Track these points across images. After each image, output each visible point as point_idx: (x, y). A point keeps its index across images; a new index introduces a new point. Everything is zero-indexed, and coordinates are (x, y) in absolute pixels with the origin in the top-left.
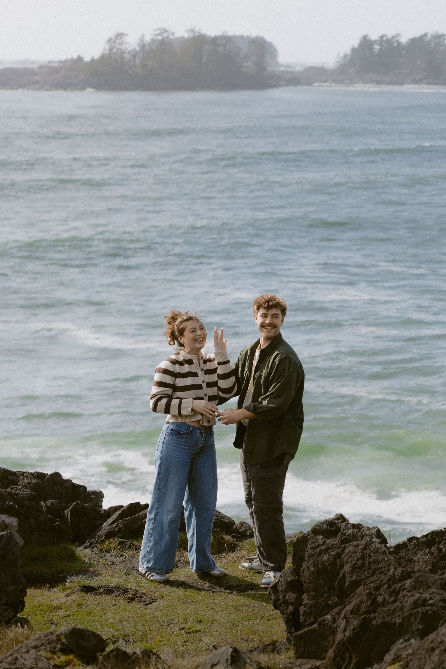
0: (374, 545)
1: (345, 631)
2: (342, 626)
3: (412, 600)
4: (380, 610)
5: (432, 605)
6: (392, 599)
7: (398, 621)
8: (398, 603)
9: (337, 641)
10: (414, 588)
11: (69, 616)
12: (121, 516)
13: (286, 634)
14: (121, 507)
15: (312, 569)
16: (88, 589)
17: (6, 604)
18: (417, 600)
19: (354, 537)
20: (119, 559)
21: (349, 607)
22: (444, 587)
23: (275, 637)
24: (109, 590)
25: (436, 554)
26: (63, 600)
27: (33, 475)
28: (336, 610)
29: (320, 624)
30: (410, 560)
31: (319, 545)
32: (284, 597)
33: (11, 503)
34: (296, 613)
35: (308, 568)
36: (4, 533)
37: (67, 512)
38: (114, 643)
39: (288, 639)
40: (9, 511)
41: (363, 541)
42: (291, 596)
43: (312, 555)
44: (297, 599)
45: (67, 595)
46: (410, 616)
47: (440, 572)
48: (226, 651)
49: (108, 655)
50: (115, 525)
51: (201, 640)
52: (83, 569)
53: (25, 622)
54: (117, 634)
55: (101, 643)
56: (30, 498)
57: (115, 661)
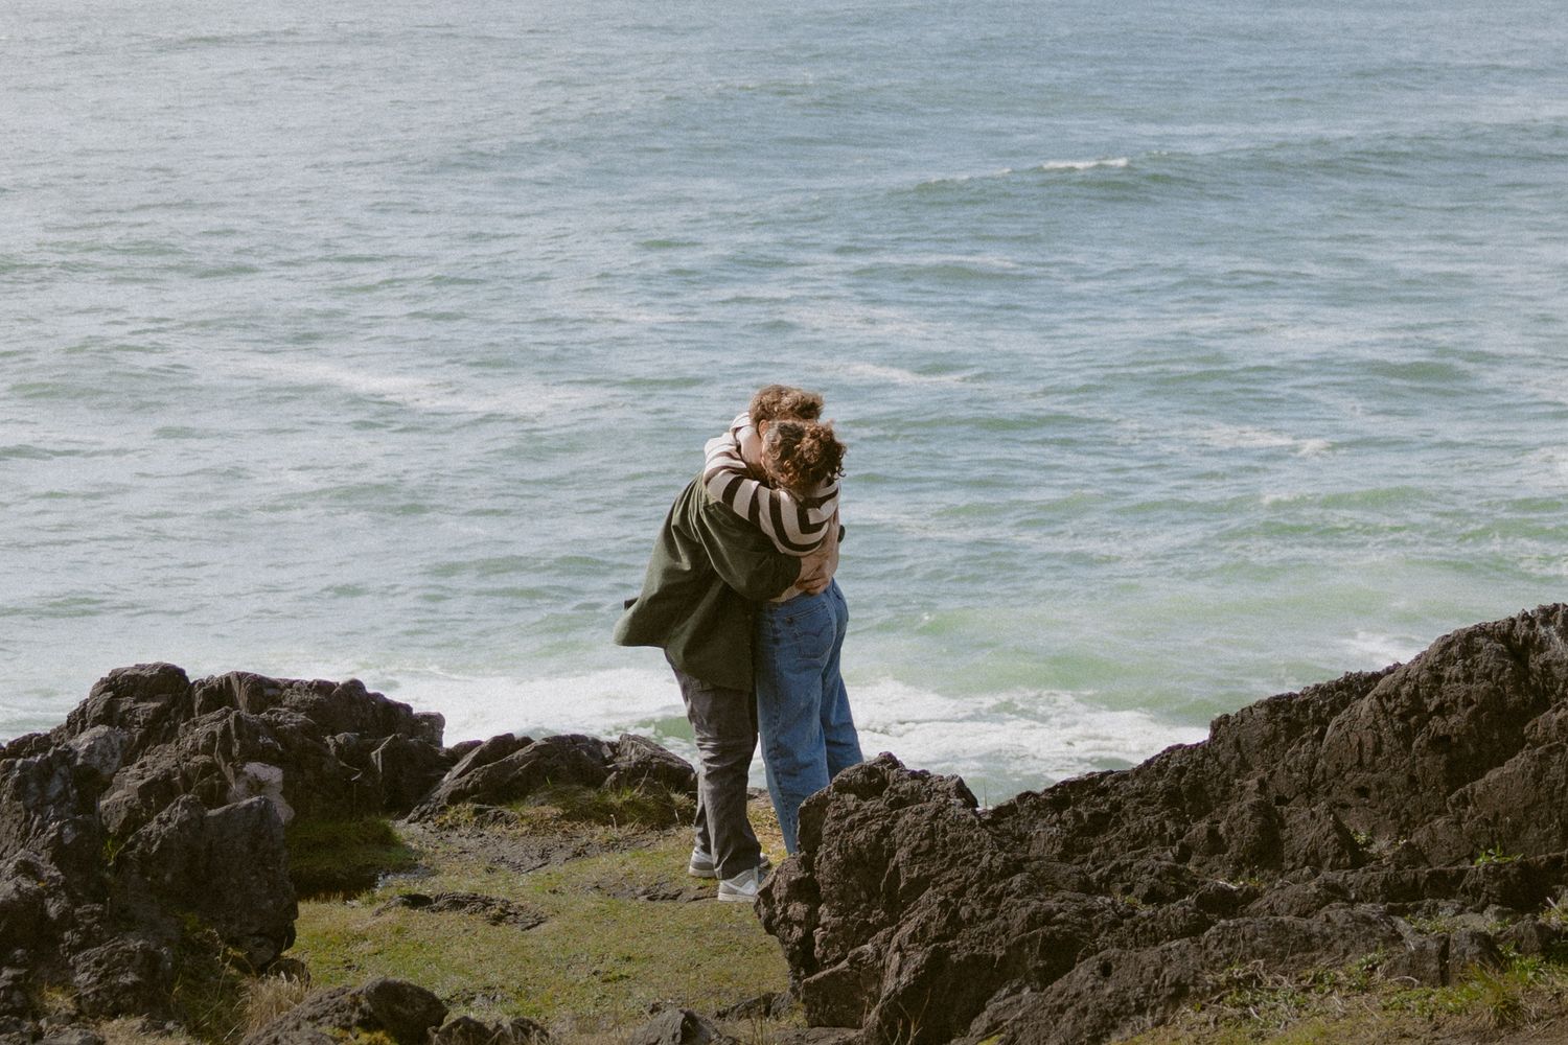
0: (951, 810)
1: (899, 974)
2: (894, 966)
3: (1024, 913)
4: (965, 933)
5: (1062, 922)
6: (987, 912)
7: (999, 953)
8: (998, 920)
9: (885, 994)
10: (1028, 890)
11: (380, 952)
12: (477, 762)
13: (790, 981)
14: (477, 743)
15: (837, 857)
16: (416, 901)
17: (259, 934)
18: (1034, 914)
19: (914, 797)
20: (473, 843)
21: (907, 929)
22: (1086, 887)
23: (768, 987)
24: (457, 903)
25: (1070, 824)
26: (371, 922)
27: (310, 685)
28: (881, 934)
29: (852, 961)
30: (1022, 838)
31: (849, 813)
32: (785, 910)
33: (270, 741)
34: (807, 941)
35: (828, 856)
36: (255, 799)
37: (376, 755)
38: (466, 1003)
39: (793, 990)
40: (265, 756)
41: (932, 804)
42: (798, 909)
43: (837, 832)
44: (808, 915)
45: (379, 913)
46: (1020, 944)
47: (1079, 857)
48: (672, 1018)
49: (449, 1032)
50: (466, 778)
51: (629, 995)
52: (407, 864)
53: (293, 967)
54: (470, 985)
55: (435, 1009)
56: (305, 730)
57: (461, 1040)
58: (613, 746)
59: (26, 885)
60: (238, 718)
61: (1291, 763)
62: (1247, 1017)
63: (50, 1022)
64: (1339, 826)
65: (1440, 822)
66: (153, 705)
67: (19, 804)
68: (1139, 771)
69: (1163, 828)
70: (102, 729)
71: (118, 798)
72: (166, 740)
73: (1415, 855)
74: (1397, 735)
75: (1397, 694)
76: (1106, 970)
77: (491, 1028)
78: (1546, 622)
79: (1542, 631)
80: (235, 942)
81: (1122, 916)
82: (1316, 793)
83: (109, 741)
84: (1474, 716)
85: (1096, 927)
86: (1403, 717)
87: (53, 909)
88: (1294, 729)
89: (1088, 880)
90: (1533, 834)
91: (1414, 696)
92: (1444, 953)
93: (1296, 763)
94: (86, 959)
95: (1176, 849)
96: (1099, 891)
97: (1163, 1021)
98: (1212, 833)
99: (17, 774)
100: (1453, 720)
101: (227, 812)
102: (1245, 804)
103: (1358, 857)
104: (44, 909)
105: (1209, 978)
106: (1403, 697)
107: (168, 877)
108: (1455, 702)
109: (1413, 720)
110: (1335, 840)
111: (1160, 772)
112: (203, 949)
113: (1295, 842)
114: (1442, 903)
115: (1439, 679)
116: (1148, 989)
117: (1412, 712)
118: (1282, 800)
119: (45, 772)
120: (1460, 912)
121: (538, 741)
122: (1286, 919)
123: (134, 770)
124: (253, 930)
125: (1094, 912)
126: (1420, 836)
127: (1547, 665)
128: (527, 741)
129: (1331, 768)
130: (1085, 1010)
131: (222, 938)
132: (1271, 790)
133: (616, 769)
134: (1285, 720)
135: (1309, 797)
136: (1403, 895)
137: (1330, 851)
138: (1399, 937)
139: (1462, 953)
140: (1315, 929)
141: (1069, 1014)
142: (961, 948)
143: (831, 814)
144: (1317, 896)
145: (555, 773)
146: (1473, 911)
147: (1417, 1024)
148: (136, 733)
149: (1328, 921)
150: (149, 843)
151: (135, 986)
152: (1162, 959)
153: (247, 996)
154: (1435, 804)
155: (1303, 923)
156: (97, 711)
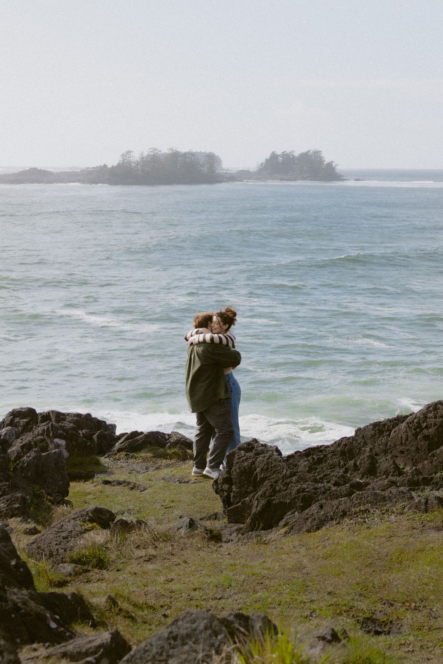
0: (274, 456)
1: (257, 507)
2: (255, 505)
3: (296, 488)
4: (277, 495)
5: (308, 492)
6: (285, 488)
7: (288, 501)
8: (288, 491)
9: (252, 513)
10: (298, 481)
11: (95, 498)
12: (126, 439)
13: (222, 509)
14: (126, 433)
15: (238, 470)
16: (106, 482)
17: (57, 492)
18: (299, 489)
19: (262, 452)
20: (125, 464)
21: (260, 493)
22: (316, 481)
23: (216, 510)
24: (119, 483)
25: (311, 461)
26: (92, 489)
27: (75, 415)
28: (251, 495)
29: (242, 503)
30: (296, 465)
31: (242, 457)
32: (222, 487)
33: (62, 432)
34: (228, 496)
35: (235, 470)
36: (57, 450)
37: (95, 437)
38: (122, 514)
39: (224, 512)
40: (60, 437)
41: (268, 455)
42: (226, 487)
43: (238, 463)
44: (229, 488)
45: (95, 486)
46: (295, 498)
47: (314, 471)
48: (186, 520)
49: (116, 523)
50: (123, 444)
51: (173, 513)
52: (104, 471)
53: (68, 503)
54: (123, 509)
55: (112, 516)
56: (73, 429)
57: (120, 526)
58: (169, 435)
60: (52, 425)
61: (380, 443)
62: (365, 522)
64: (394, 463)
65: (426, 462)
66: (25, 420)
68: (332, 445)
69: (340, 463)
70: (10, 428)
71: (15, 448)
72: (29, 431)
73: (418, 472)
74: (413, 435)
75: (413, 422)
76: (321, 507)
77: (129, 522)
80: (50, 495)
81: (327, 490)
82: (387, 452)
83: (11, 431)
84: (437, 429)
85: (318, 493)
86: (415, 429)
88: (381, 432)
89: (316, 479)
91: (418, 423)
92: (426, 503)
93: (381, 443)
94: (3, 499)
95: (344, 469)
96: (320, 482)
97: (339, 523)
98: (355, 465)
100: (430, 430)
101: (48, 454)
102: (366, 456)
103: (400, 472)
105: (353, 509)
106: (415, 423)
107: (29, 474)
108: (431, 424)
109: (418, 430)
110: (393, 467)
111: (339, 445)
112: (39, 496)
113: (381, 468)
114: (426, 487)
115: (426, 417)
116: (334, 513)
117: (417, 427)
118: (377, 455)
120: (432, 490)
121: (145, 432)
122: (378, 492)
123: (19, 440)
124: (56, 491)
125: (318, 489)
126: (420, 466)
128: (142, 433)
129: (392, 445)
130: (315, 519)
131: (46, 493)
132: (374, 451)
133: (170, 442)
134: (378, 429)
135: (385, 454)
136: (414, 485)
137: (392, 471)
138: (413, 498)
139: (432, 503)
140: (387, 495)
141: (310, 520)
142: (276, 500)
143: (237, 457)
144: (387, 484)
145: (151, 444)
146: (436, 490)
147: (418, 525)
148: (20, 428)
149: (391, 492)
150: (24, 463)
151: (18, 508)
152: (339, 503)
153: (53, 511)
154: (424, 457)
155: (383, 493)
156: (8, 422)
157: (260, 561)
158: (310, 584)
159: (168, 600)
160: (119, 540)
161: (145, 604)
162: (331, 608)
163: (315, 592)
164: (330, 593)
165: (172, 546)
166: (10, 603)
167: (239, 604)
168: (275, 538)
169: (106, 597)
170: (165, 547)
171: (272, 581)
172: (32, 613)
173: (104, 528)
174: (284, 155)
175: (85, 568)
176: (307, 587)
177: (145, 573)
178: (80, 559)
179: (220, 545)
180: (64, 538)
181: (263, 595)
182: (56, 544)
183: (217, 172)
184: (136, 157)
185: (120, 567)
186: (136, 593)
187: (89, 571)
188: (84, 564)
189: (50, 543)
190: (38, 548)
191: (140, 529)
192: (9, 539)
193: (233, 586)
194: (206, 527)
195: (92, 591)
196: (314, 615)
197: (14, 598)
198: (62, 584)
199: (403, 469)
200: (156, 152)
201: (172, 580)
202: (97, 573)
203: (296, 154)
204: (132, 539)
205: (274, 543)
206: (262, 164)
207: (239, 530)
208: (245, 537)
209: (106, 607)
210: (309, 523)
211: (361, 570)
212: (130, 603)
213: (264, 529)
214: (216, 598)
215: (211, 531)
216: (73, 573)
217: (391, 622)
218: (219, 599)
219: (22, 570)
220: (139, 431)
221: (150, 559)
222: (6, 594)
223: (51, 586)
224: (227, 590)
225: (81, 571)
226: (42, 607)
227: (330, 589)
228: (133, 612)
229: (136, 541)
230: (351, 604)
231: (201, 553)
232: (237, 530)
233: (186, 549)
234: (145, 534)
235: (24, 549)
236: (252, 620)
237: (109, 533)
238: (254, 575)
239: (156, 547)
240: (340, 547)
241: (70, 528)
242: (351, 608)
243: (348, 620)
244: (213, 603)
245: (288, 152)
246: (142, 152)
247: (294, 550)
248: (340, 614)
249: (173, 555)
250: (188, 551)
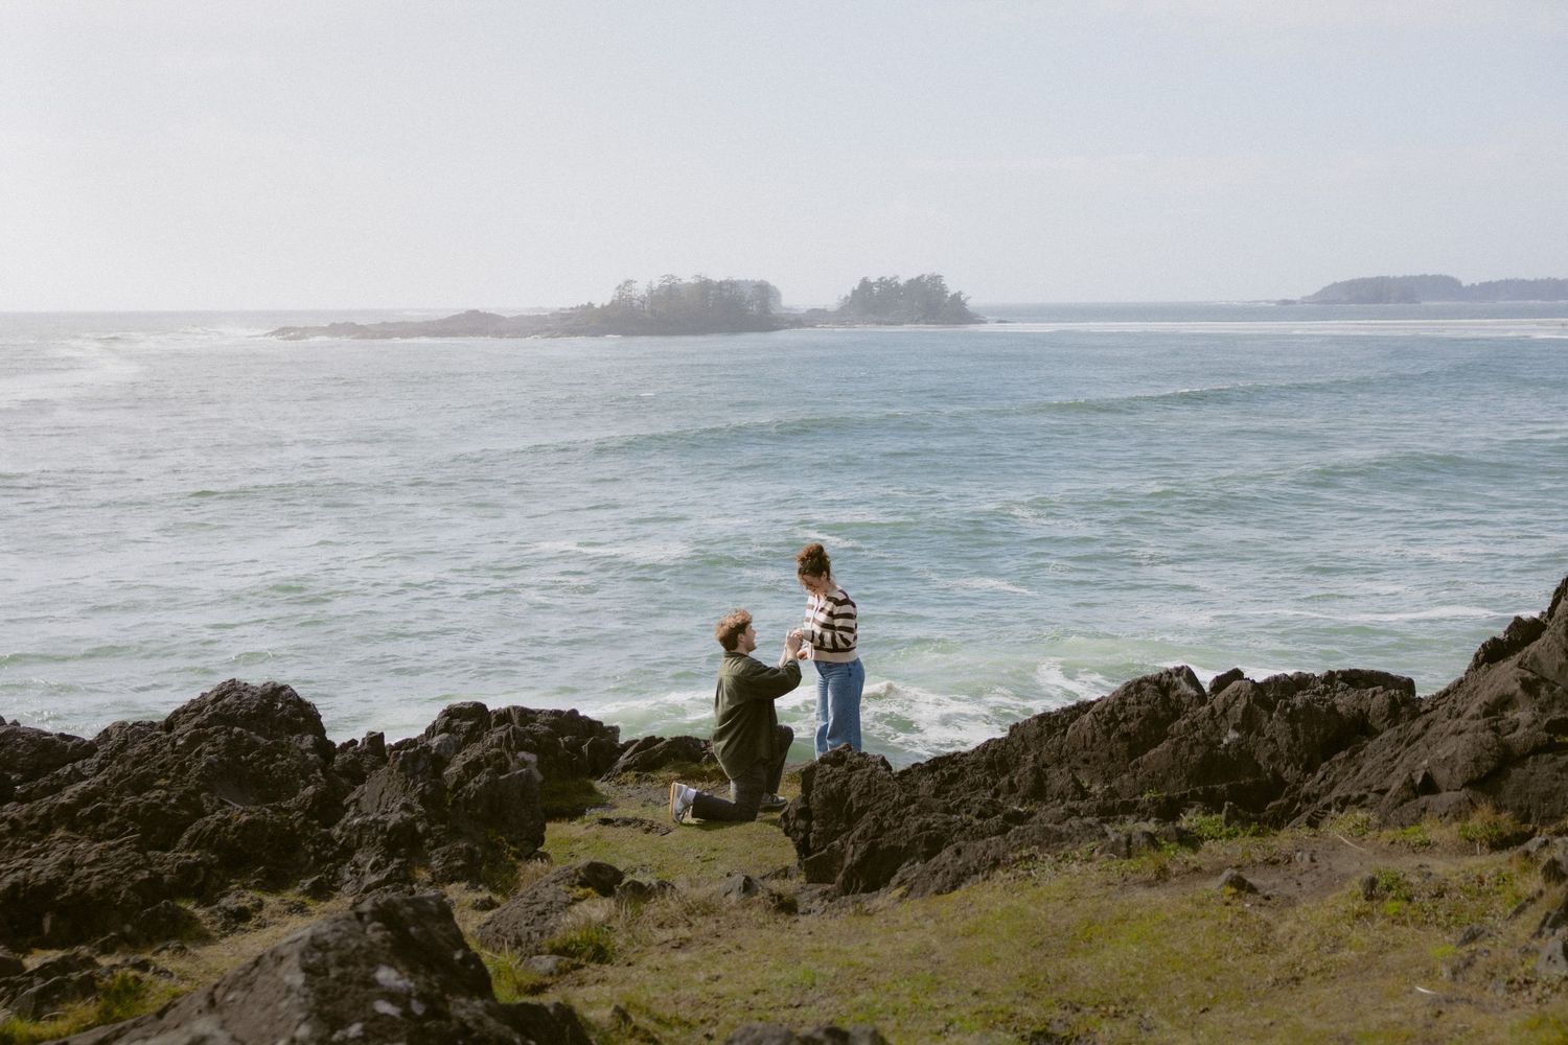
0: (879, 773)
1: (853, 856)
2: (850, 851)
3: (916, 824)
4: (886, 834)
5: (936, 828)
6: (897, 824)
7: (904, 845)
8: (903, 828)
9: (845, 866)
10: (918, 812)
11: (588, 848)
12: (637, 750)
13: (797, 860)
14: (636, 741)
15: (820, 796)
16: (606, 822)
17: (526, 839)
18: (922, 824)
19: (860, 765)
20: (635, 792)
21: (857, 833)
22: (947, 811)
23: (787, 863)
24: (627, 823)
25: (938, 779)
26: (582, 833)
27: (551, 712)
28: (844, 835)
29: (829, 850)
30: (914, 786)
32: (794, 824)
33: (530, 741)
34: (807, 836)
35: (817, 796)
36: (523, 770)
37: (585, 748)
38: (632, 873)
39: (799, 865)
40: (528, 749)
41: (869, 769)
42: (801, 823)
43: (820, 784)
44: (806, 826)
45: (587, 828)
46: (915, 840)
47: (944, 795)
48: (739, 879)
49: (625, 887)
50: (631, 758)
51: (715, 868)
52: (601, 803)
53: (544, 856)
54: (634, 864)
55: (618, 876)
56: (549, 735)
57: (631, 892)
59: (406, 815)
60: (514, 729)
61: (1050, 747)
62: (1030, 875)
63: (419, 886)
64: (1074, 779)
65: (1125, 776)
66: (470, 723)
67: (403, 774)
68: (973, 752)
69: (985, 780)
70: (444, 735)
71: (454, 769)
72: (477, 741)
73: (1113, 794)
74: (1103, 732)
75: (1103, 712)
76: (958, 852)
77: (646, 885)
78: (1178, 675)
79: (1176, 679)
80: (514, 844)
81: (966, 825)
82: (1063, 762)
83: (448, 741)
84: (1142, 723)
85: (953, 831)
86: (1106, 724)
87: (420, 828)
88: (1051, 730)
89: (948, 807)
90: (1172, 782)
91: (1112, 712)
92: (1129, 842)
93: (1053, 747)
94: (438, 853)
95: (992, 791)
96: (954, 813)
97: (988, 878)
98: (1011, 783)
99: (401, 758)
100: (1131, 725)
101: (509, 777)
102: (1027, 768)
103: (1084, 794)
104: (415, 829)
105: (1010, 856)
106: (1106, 713)
107: (479, 811)
108: (1132, 715)
109: (1111, 724)
110: (1073, 786)
111: (984, 752)
112: (497, 847)
113: (1052, 787)
114: (1127, 817)
115: (1124, 704)
116: (979, 862)
117: (1111, 720)
118: (1045, 766)
119: (416, 757)
120: (1136, 821)
121: (668, 737)
122: (1049, 825)
123: (460, 756)
124: (524, 837)
125: (951, 823)
126: (1115, 783)
127: (1179, 696)
128: (662, 739)
129: (1070, 750)
130: (948, 873)
131: (507, 842)
132: (1040, 761)
133: (708, 753)
134: (1048, 725)
135: (1059, 764)
136: (1107, 813)
137: (1070, 791)
138: (1106, 834)
139: (1139, 842)
140: (1064, 830)
141: (940, 874)
142: (885, 842)
143: (818, 774)
144: (1064, 814)
145: (676, 756)
146: (1144, 821)
147: (1115, 877)
148: (462, 737)
149: (1070, 826)
150: (469, 793)
151: (463, 866)
152: (988, 846)
153: (520, 871)
154: (1123, 767)
155: (1057, 827)
156: (441, 726)
157: (862, 943)
158: (944, 978)
159: (713, 1011)
160: (629, 912)
161: (676, 1018)
162: (978, 1017)
163: (952, 992)
164: (976, 993)
165: (718, 921)
166: (454, 1022)
167: (828, 1014)
168: (885, 904)
169: (612, 1008)
170: (706, 923)
171: (882, 975)
172: (491, 1038)
173: (605, 895)
174: (882, 282)
175: (575, 961)
176: (939, 983)
177: (673, 967)
178: (566, 948)
179: (795, 918)
180: (539, 914)
181: (868, 999)
182: (527, 925)
183: (773, 312)
184: (640, 289)
185: (633, 959)
186: (660, 1001)
187: (582, 967)
188: (572, 955)
189: (517, 923)
190: (497, 931)
191: (663, 897)
192: (451, 916)
193: (818, 983)
194: (771, 890)
195: (587, 999)
196: (952, 1030)
197: (462, 1013)
198: (538, 989)
199: (1089, 788)
200: (673, 281)
201: (718, 977)
202: (594, 970)
203: (902, 281)
204: (652, 912)
205: (882, 913)
206: (847, 298)
207: (824, 894)
208: (834, 906)
209: (610, 1025)
210: (939, 879)
211: (1025, 954)
212: (651, 1017)
213: (866, 890)
214: (791, 1006)
215: (780, 897)
216: (555, 971)
217: (1077, 1038)
218: (797, 1007)
219: (473, 967)
220: (657, 737)
221: (681, 944)
222: (447, 1006)
223: (519, 993)
224: (810, 991)
225: (569, 966)
226: (507, 1028)
227: (976, 986)
228: (656, 1032)
229: (659, 916)
230: (1011, 1009)
231: (764, 932)
232: (821, 894)
233: (740, 926)
234: (671, 903)
235: (473, 935)
236: (854, 1037)
237: (613, 903)
238: (851, 965)
239: (691, 925)
240: (991, 918)
241: (549, 897)
242: (1011, 1017)
243: (1008, 1037)
244: (786, 1014)
245: (888, 279)
246: (651, 282)
247: (916, 924)
248: (993, 1027)
249: (718, 936)
250: (744, 930)
